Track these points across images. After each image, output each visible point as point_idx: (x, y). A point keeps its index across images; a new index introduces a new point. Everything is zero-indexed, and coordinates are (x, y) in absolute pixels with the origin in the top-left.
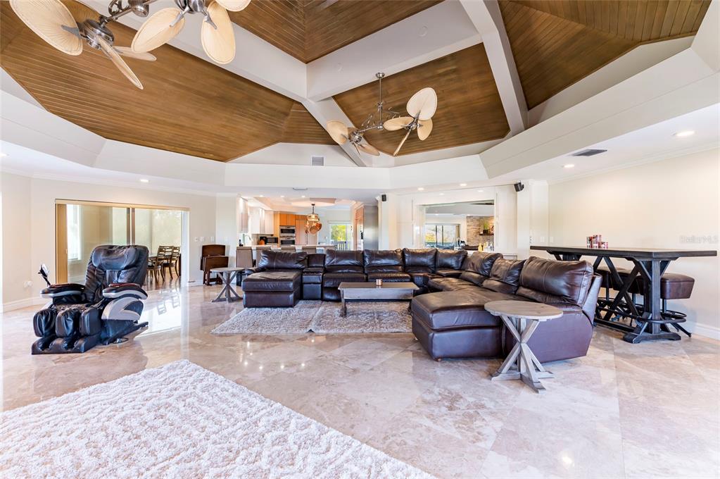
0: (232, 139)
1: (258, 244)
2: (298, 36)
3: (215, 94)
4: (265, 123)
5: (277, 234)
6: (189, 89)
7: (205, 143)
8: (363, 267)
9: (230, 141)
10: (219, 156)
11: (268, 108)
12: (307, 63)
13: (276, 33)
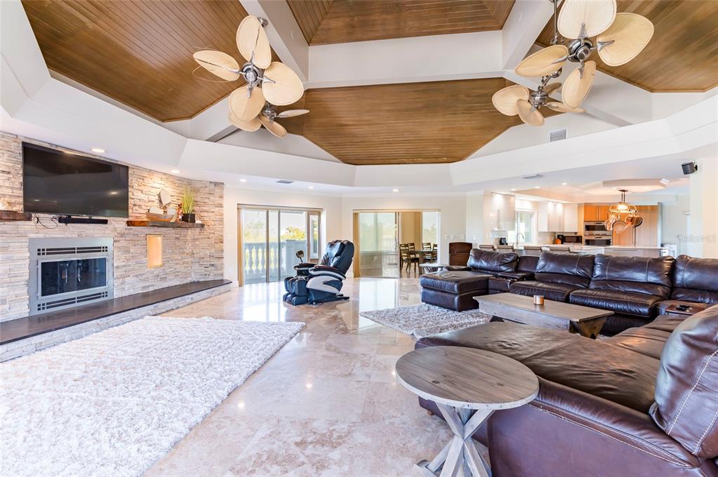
0: (456, 138)
1: (554, 243)
2: (475, 8)
3: (420, 105)
4: (483, 113)
5: (581, 231)
6: (399, 110)
7: (435, 150)
8: (590, 280)
9: (455, 141)
10: (451, 157)
11: (478, 96)
12: (501, 28)
13: (451, 21)
